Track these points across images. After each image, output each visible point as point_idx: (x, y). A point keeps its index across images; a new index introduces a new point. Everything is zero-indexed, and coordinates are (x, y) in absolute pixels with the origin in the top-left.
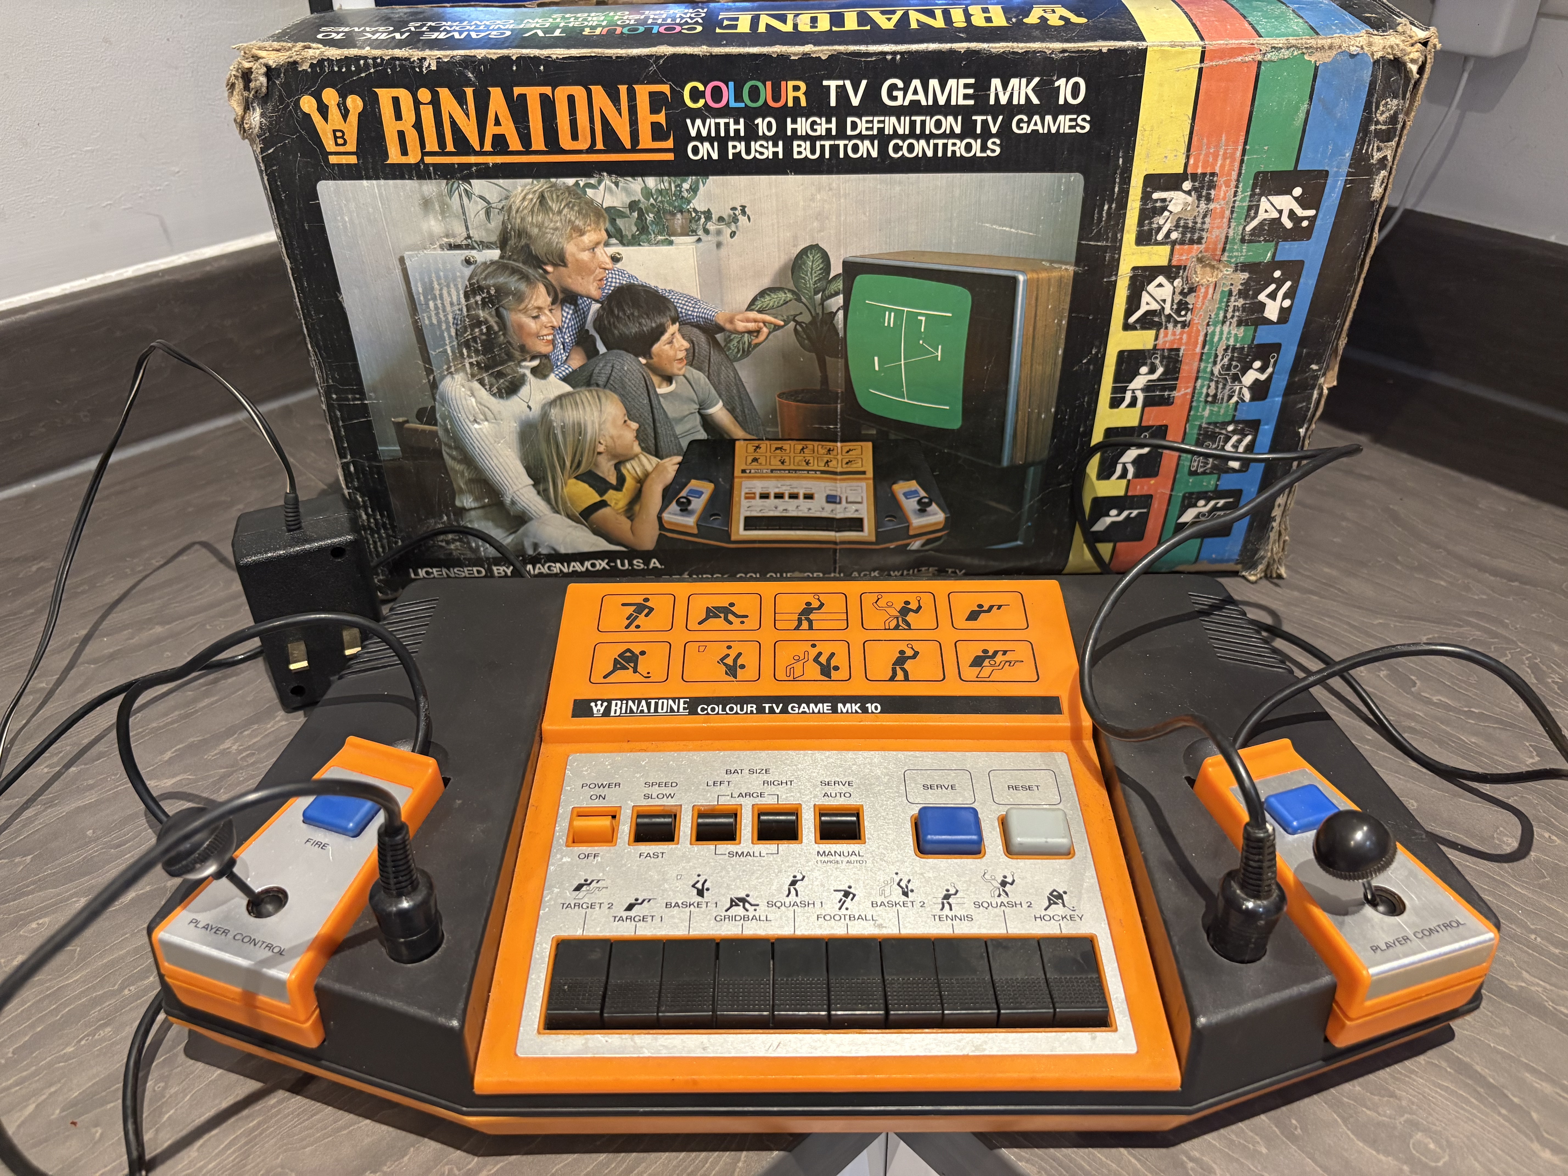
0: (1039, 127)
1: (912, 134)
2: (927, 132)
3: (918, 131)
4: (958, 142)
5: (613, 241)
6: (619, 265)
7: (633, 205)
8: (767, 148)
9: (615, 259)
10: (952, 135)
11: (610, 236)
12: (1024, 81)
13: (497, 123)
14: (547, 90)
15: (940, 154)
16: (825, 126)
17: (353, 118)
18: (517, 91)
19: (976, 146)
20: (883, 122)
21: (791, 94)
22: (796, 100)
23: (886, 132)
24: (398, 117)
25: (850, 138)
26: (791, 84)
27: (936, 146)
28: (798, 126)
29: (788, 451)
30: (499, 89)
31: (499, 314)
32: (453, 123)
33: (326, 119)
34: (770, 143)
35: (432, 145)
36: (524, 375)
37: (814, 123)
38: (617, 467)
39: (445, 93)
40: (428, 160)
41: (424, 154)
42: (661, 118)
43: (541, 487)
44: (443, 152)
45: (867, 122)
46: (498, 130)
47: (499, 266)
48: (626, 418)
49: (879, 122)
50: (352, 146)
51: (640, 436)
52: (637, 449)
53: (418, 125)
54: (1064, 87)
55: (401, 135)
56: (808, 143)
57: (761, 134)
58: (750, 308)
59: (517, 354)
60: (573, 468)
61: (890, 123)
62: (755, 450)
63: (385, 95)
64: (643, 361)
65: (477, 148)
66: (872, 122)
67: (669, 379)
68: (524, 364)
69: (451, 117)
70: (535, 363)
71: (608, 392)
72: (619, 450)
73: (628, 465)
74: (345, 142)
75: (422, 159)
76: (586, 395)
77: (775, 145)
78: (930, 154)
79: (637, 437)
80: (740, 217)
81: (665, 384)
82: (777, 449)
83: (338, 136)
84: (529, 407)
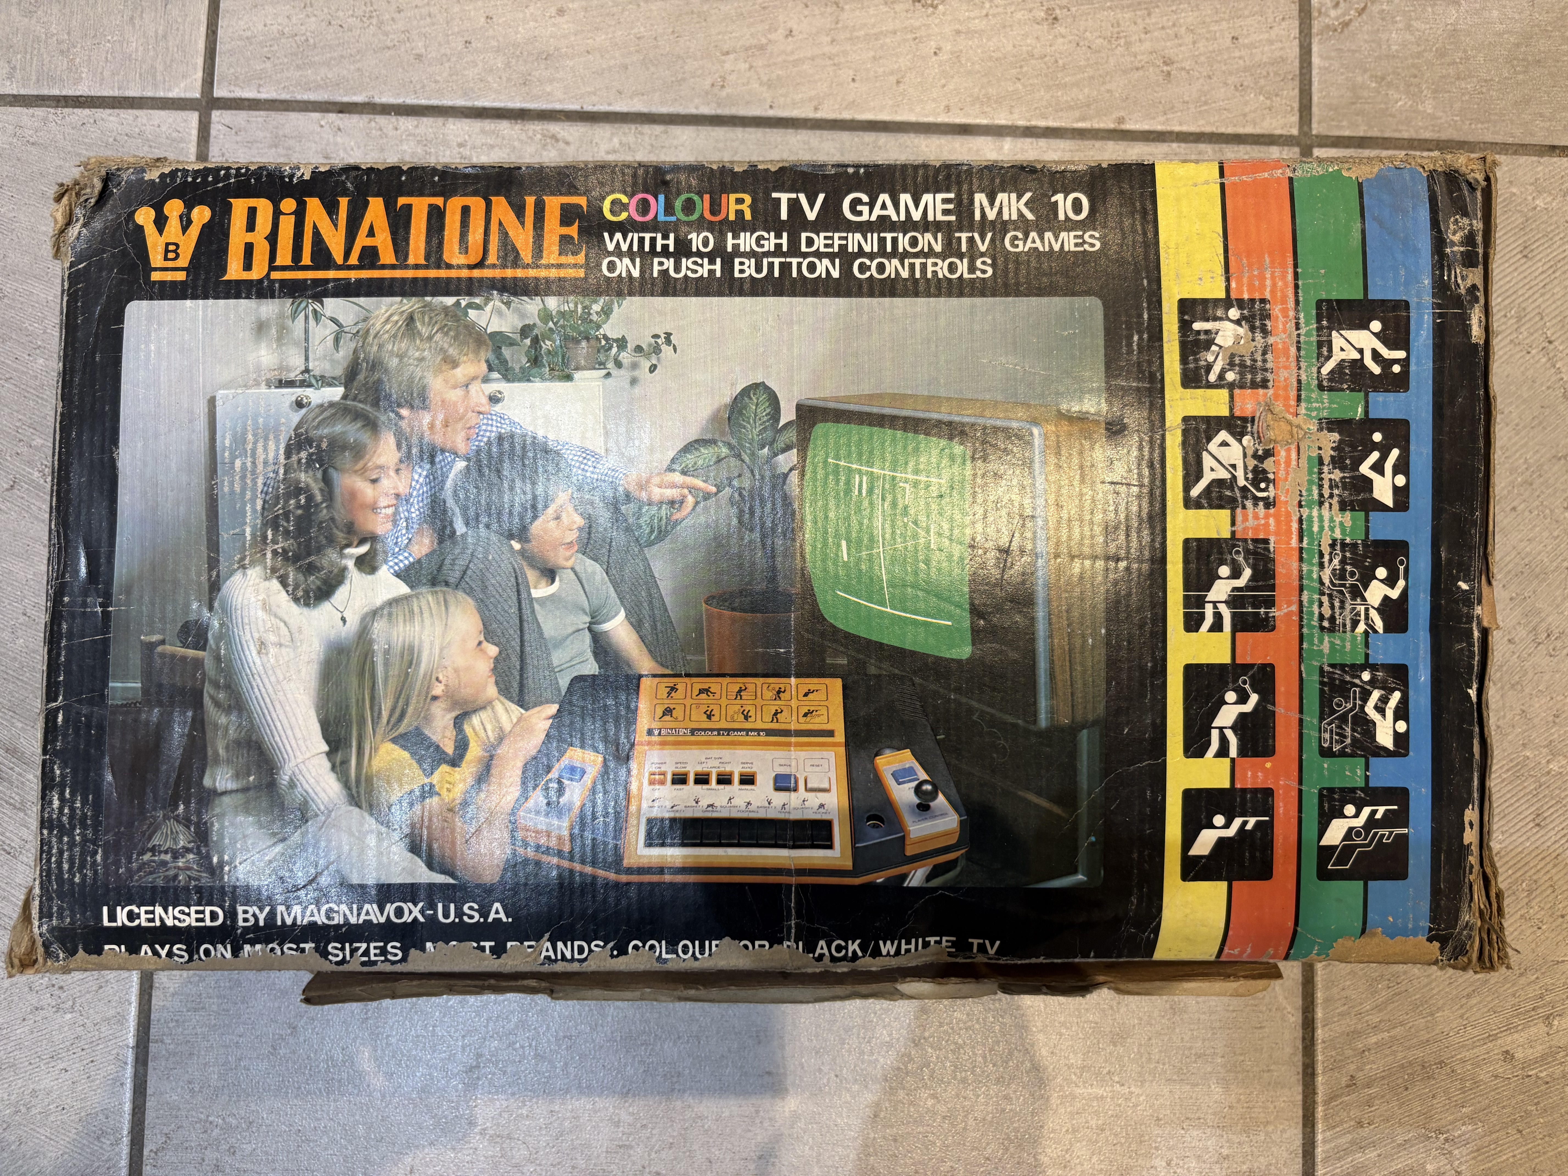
0: (1038, 244)
1: (882, 252)
2: (901, 250)
3: (889, 249)
4: (939, 262)
5: (495, 375)
6: (498, 408)
7: (525, 331)
8: (702, 265)
9: (494, 399)
10: (931, 253)
11: (491, 369)
12: (1014, 196)
13: (371, 233)
14: (439, 201)
15: (918, 275)
16: (773, 241)
17: (194, 231)
18: (402, 201)
19: (963, 267)
20: (846, 238)
21: (733, 207)
22: (740, 213)
23: (850, 250)
24: (251, 226)
25: (805, 255)
26: (733, 197)
27: (912, 266)
28: (741, 241)
29: (717, 696)
30: (380, 200)
31: (326, 480)
32: (317, 233)
33: (161, 231)
34: (706, 260)
35: (284, 257)
36: (344, 569)
37: (759, 239)
38: (459, 722)
39: (314, 205)
40: (275, 275)
41: (272, 268)
42: (573, 231)
43: (339, 758)
44: (296, 265)
45: (826, 238)
46: (369, 242)
47: (339, 410)
48: (482, 638)
49: (840, 238)
50: (184, 261)
51: (499, 668)
52: (492, 690)
53: (272, 238)
54: (1063, 203)
55: (249, 249)
56: (753, 261)
57: (694, 249)
58: (670, 469)
59: (340, 536)
60: (393, 720)
61: (854, 240)
62: (669, 693)
63: (240, 207)
64: (516, 546)
65: (339, 260)
66: (832, 238)
67: (550, 574)
68: (348, 551)
69: (315, 227)
70: (363, 549)
71: (461, 595)
72: (466, 692)
73: (475, 720)
74: (178, 256)
75: (268, 274)
76: (428, 598)
77: (712, 262)
78: (905, 274)
79: (495, 670)
80: (664, 347)
81: (543, 582)
82: (701, 691)
83: (171, 250)
84: (343, 620)
